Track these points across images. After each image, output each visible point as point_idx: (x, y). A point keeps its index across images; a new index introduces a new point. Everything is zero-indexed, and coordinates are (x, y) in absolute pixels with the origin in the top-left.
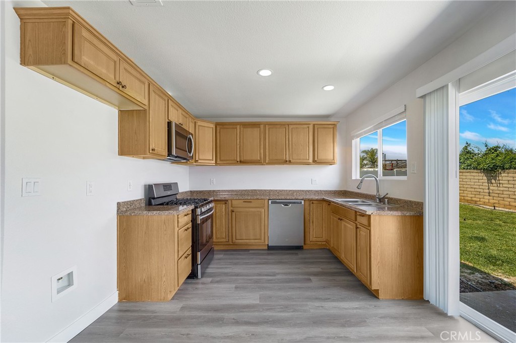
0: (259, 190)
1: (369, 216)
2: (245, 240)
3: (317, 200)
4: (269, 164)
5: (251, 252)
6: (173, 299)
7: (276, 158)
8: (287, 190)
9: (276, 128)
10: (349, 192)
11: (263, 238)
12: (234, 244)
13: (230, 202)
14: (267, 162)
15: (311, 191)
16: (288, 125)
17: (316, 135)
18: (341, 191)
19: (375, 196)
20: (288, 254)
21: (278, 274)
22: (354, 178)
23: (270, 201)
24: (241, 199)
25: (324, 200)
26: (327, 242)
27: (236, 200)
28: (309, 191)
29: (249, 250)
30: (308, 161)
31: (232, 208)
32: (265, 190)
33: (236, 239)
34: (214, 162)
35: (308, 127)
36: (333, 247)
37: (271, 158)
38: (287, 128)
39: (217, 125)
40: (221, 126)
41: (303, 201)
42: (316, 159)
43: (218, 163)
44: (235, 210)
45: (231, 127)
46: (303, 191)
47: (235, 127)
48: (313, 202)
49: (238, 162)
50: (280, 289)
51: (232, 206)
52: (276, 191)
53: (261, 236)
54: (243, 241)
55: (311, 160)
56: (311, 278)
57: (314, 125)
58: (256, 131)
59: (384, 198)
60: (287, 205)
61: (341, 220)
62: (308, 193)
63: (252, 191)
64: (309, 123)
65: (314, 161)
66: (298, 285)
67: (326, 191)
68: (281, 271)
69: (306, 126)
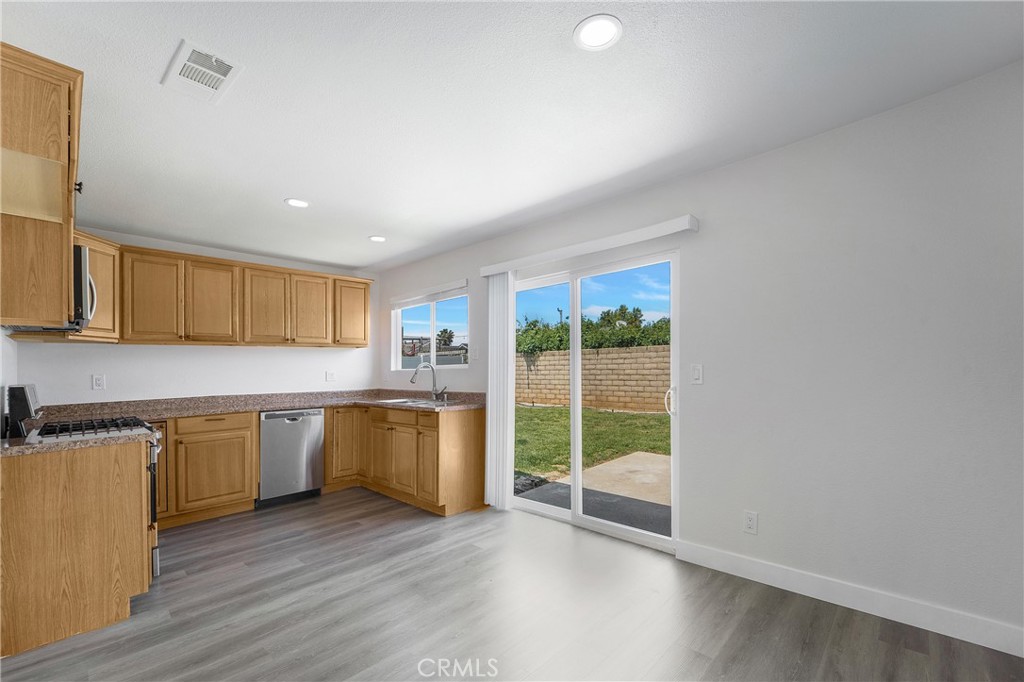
0: (223, 398)
1: (438, 413)
2: (209, 500)
3: (345, 406)
4: (252, 343)
5: (222, 520)
6: (133, 613)
7: (266, 334)
8: (281, 394)
9: (266, 277)
10: (387, 391)
11: (247, 489)
12: (181, 514)
13: (170, 424)
14: (247, 339)
15: (326, 393)
16: (290, 275)
17: (338, 298)
18: (372, 391)
19: (430, 392)
20: (300, 506)
21: (305, 531)
22: (393, 369)
23: (263, 415)
24: (200, 416)
25: (355, 406)
26: (361, 474)
27: (188, 417)
28: (321, 394)
29: (217, 519)
30: (326, 341)
31: (176, 437)
32: (237, 396)
33: (188, 502)
34: (117, 335)
35: (326, 283)
36: (375, 476)
37: (254, 333)
38: (288, 279)
39: (123, 251)
40: (136, 256)
41: (323, 410)
42: (338, 338)
43: (126, 337)
44: (185, 439)
45: (164, 260)
46: (311, 394)
47: (173, 261)
48: (339, 410)
49: (181, 337)
50: (322, 544)
51: (176, 433)
52: (260, 396)
53: (244, 486)
54: (203, 502)
55: (330, 340)
56: (358, 521)
57: (335, 280)
58: (224, 277)
59: (442, 393)
60: (295, 419)
61: (392, 429)
62: (320, 397)
63: (207, 399)
64: (327, 276)
65: (335, 341)
66: (346, 532)
67: (350, 392)
68: (305, 528)
69: (320, 281)
